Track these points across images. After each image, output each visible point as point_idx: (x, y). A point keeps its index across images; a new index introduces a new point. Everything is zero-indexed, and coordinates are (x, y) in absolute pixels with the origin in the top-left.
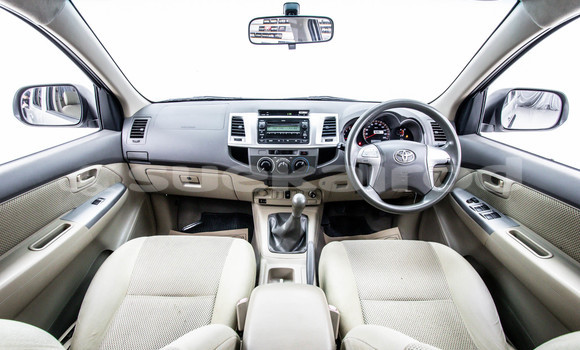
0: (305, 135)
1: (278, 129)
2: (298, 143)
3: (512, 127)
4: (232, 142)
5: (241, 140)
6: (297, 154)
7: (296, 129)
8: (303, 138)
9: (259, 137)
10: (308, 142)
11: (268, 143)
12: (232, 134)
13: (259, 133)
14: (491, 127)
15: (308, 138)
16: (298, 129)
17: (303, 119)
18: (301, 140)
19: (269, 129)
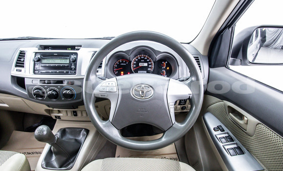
0: (73, 67)
1: (51, 61)
3: (255, 62)
4: (15, 72)
5: (21, 71)
6: (66, 84)
8: (71, 69)
11: (42, 73)
12: (16, 66)
13: (35, 65)
14: (238, 61)
16: (68, 62)
17: (72, 54)
18: (70, 71)
19: (44, 61)
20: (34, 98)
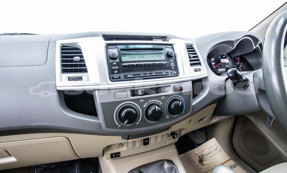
0: (172, 64)
1: (137, 58)
2: (167, 76)
4: (65, 82)
5: (80, 78)
6: (170, 91)
7: (160, 58)
8: (171, 68)
9: (111, 72)
10: (177, 74)
11: (127, 79)
12: (64, 71)
13: (110, 65)
15: (176, 68)
16: (163, 57)
18: (170, 71)
19: (124, 59)
20: (116, 127)
